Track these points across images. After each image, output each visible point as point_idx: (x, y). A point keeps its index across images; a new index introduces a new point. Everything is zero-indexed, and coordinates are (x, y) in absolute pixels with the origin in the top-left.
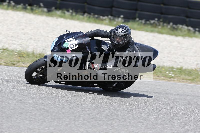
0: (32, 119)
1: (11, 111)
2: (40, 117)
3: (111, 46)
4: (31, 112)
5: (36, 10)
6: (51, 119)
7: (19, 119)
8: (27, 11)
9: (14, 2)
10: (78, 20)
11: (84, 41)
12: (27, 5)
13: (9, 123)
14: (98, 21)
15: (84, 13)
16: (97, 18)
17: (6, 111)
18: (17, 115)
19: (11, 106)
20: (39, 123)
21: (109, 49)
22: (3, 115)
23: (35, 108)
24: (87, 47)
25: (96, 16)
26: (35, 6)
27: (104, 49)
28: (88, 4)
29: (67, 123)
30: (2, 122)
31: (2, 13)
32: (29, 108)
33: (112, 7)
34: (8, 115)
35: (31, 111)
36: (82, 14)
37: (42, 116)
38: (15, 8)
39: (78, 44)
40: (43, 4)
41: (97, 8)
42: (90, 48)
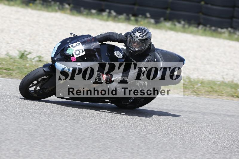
0: (134, 152)
1: (109, 142)
2: (143, 149)
3: (126, 52)
4: (133, 143)
5: (141, 21)
6: (157, 151)
7: (119, 151)
8: (131, 22)
9: (115, 11)
10: (191, 32)
11: (92, 46)
12: (130, 15)
13: (107, 156)
14: (215, 34)
15: (199, 24)
16: (214, 31)
17: (104, 141)
18: (117, 146)
19: (109, 135)
20: (142, 155)
21: (123, 56)
22: (101, 147)
23: (138, 137)
24: (96, 54)
25: (213, 28)
26: (140, 16)
27: (118, 57)
28: (204, 14)
29: (176, 156)
30: (98, 154)
31: (101, 25)
32: (130, 138)
33: (232, 17)
34: (106, 146)
35: (134, 141)
36: (196, 25)
37: (146, 148)
38: (116, 19)
39: (85, 50)
40: (150, 14)
41: (214, 19)
42: (101, 55)
